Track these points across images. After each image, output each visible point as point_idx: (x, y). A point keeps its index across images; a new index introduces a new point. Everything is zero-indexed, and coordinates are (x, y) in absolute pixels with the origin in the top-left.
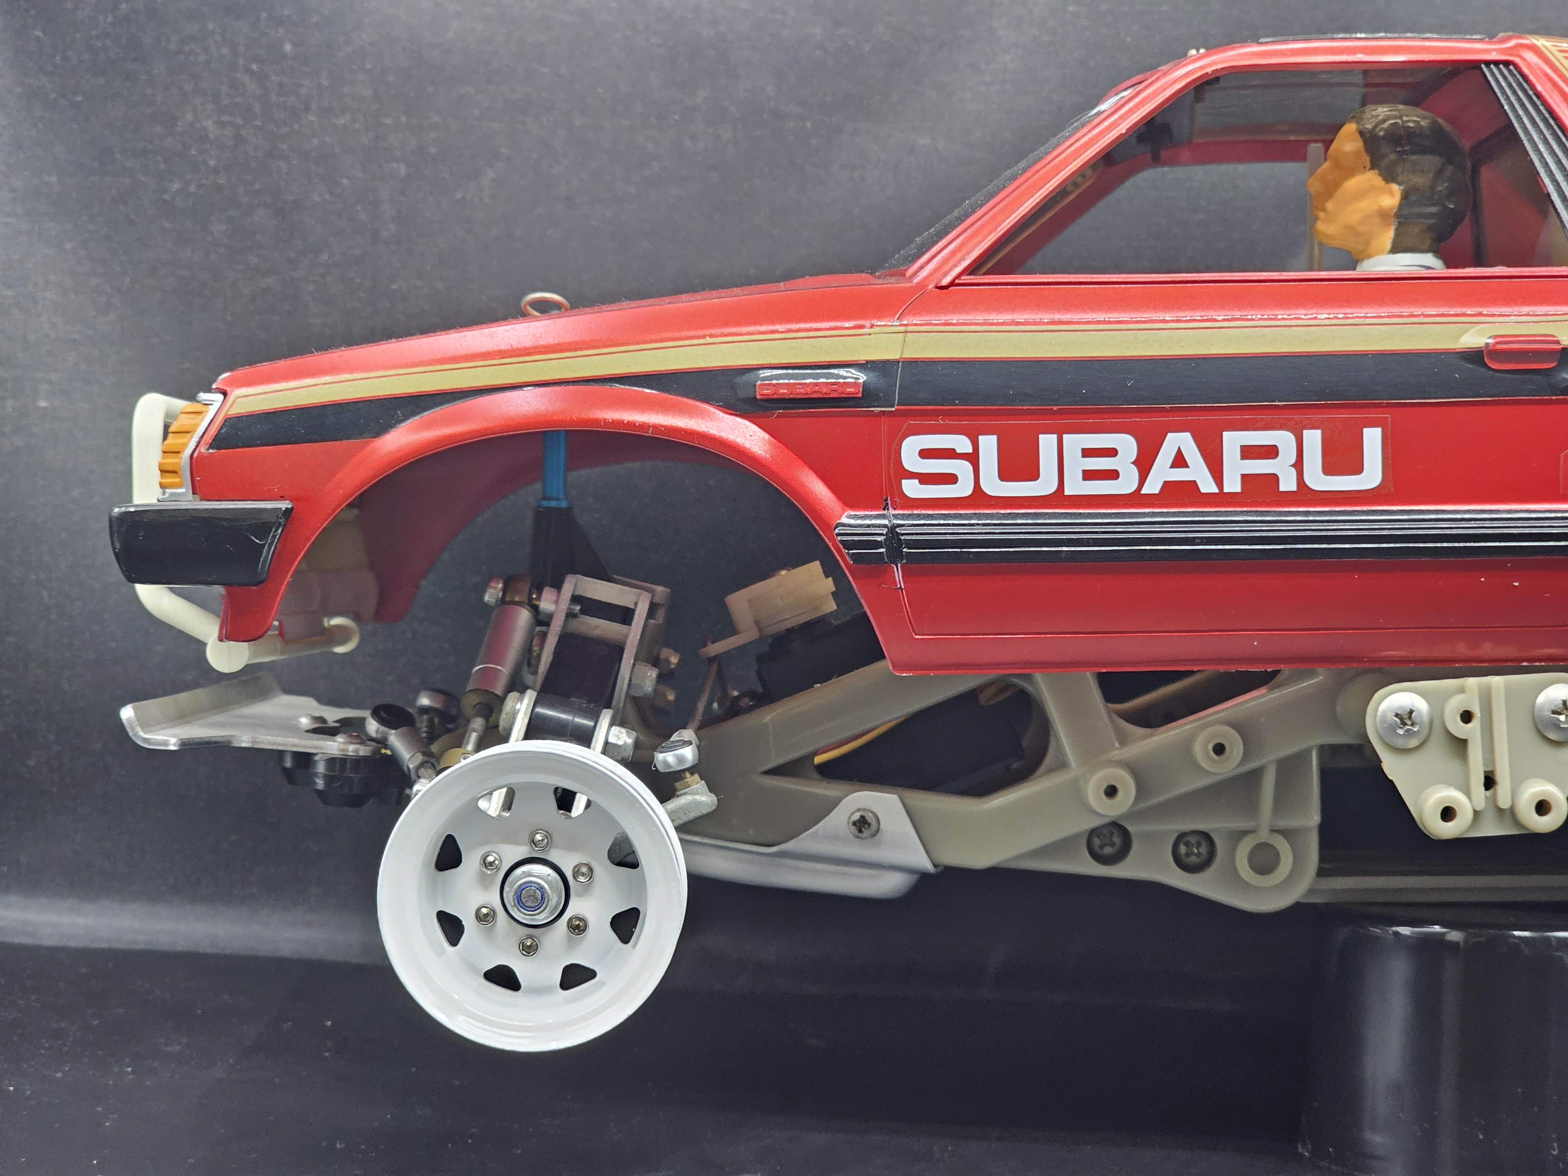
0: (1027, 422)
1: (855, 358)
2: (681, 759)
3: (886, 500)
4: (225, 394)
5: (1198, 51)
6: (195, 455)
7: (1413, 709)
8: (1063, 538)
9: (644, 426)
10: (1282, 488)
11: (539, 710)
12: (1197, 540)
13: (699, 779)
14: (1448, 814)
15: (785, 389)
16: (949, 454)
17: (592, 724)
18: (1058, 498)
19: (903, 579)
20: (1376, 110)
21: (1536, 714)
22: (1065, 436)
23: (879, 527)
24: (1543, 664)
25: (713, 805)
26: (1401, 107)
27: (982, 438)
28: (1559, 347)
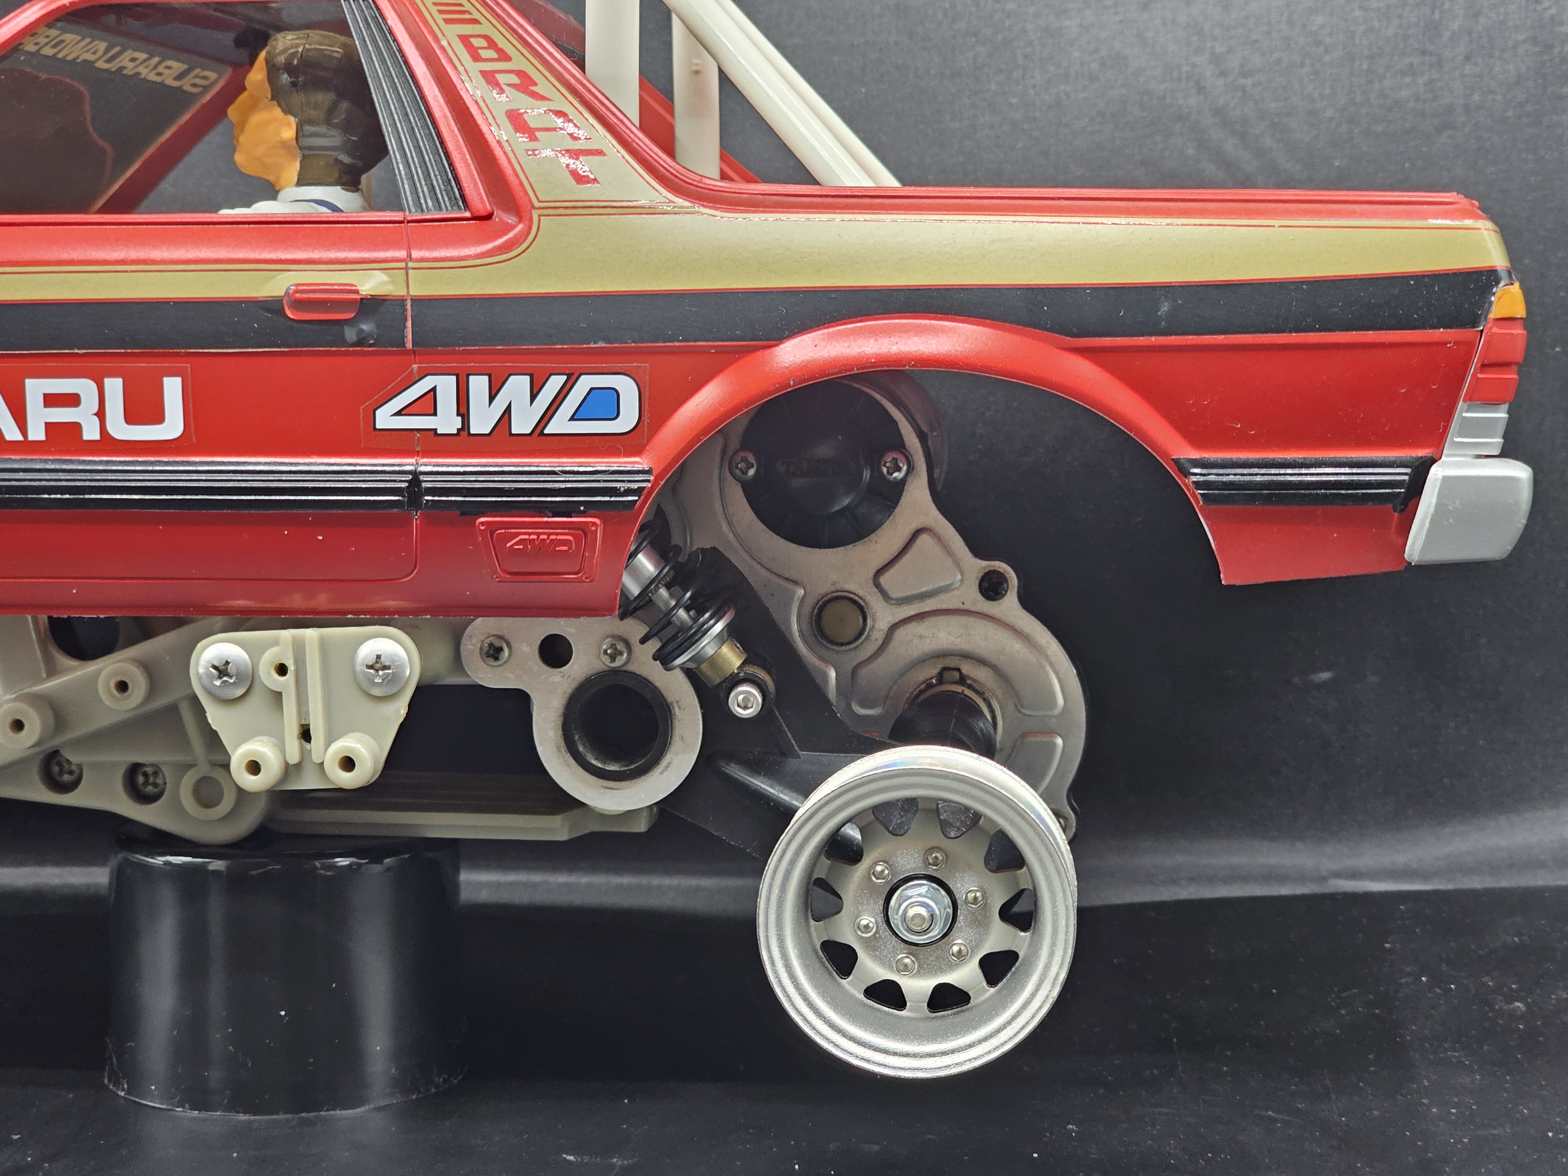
7: (231, 660)
10: (86, 437)
14: (254, 767)
21: (357, 669)
24: (368, 616)
26: (311, 33)
28: (358, 297)
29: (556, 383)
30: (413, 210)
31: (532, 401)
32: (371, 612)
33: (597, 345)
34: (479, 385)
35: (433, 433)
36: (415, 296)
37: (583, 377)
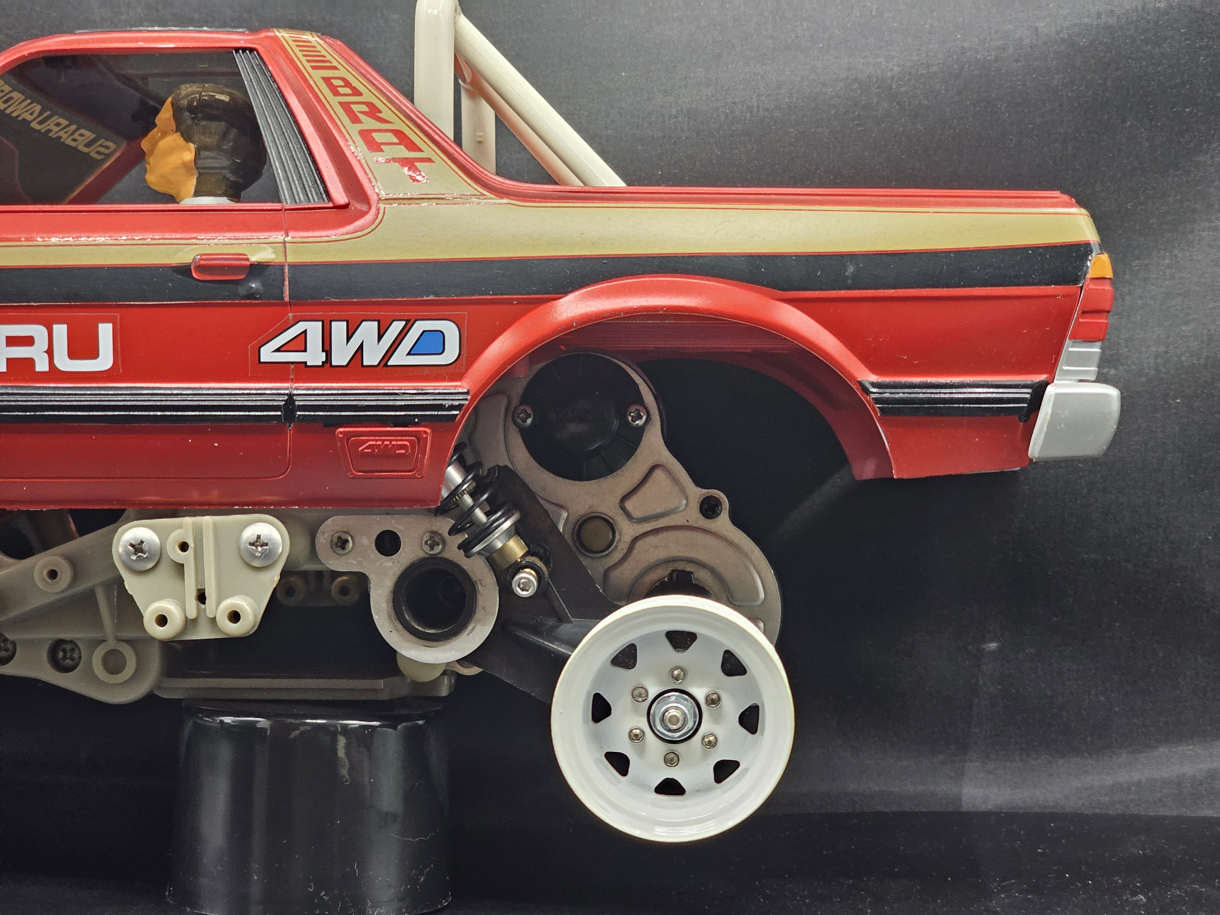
7: (145, 540)
10: (37, 369)
14: (162, 620)
21: (243, 547)
28: (249, 263)
29: (397, 327)
30: (289, 202)
31: (379, 341)
32: (254, 504)
33: (428, 298)
34: (339, 328)
35: (304, 365)
36: (291, 263)
37: (417, 322)
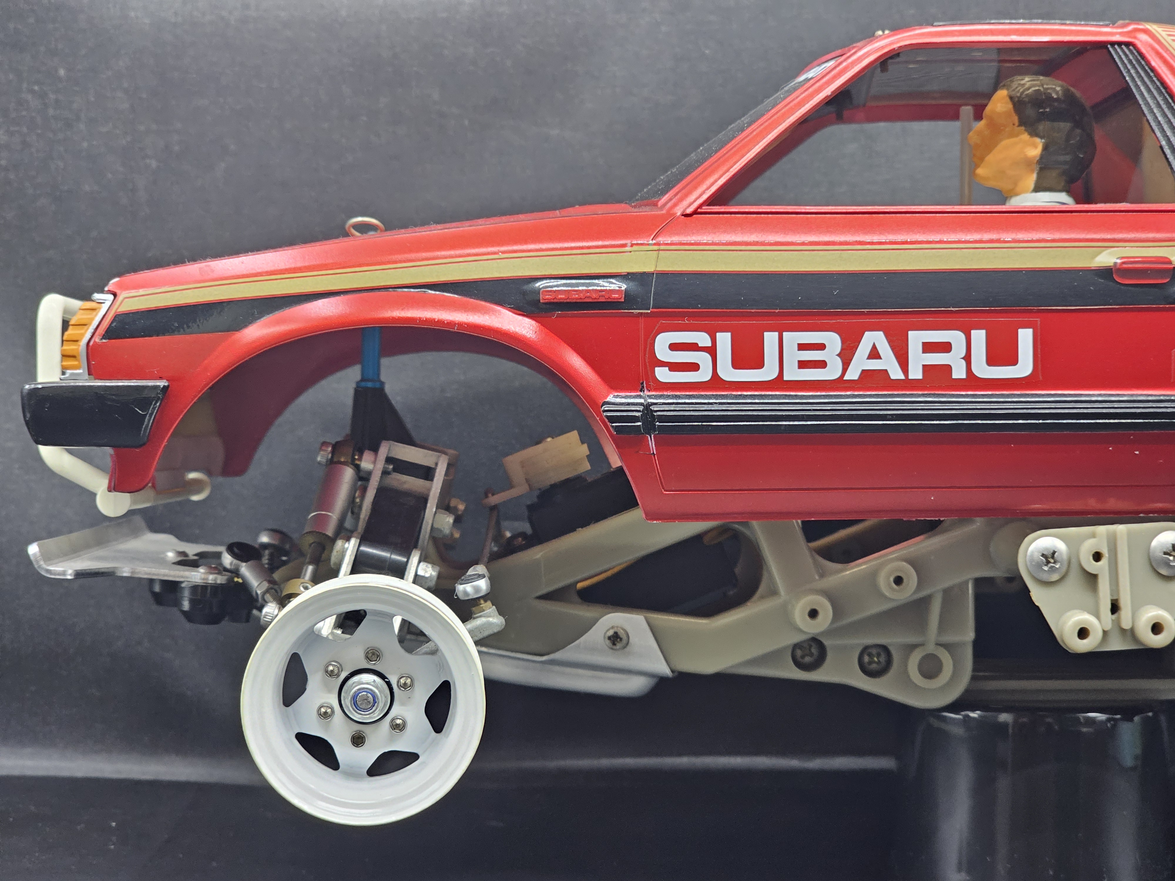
0: (754, 322)
1: (619, 271)
2: (477, 589)
3: (642, 383)
4: (115, 295)
5: (883, 32)
6: (91, 343)
7: (1056, 550)
8: (783, 415)
9: (451, 324)
10: (954, 376)
11: (363, 548)
12: (888, 417)
13: (491, 605)
14: (1083, 633)
15: (563, 295)
16: (693, 347)
17: (405, 560)
18: (779, 383)
19: (655, 446)
20: (1023, 80)
21: (1151, 554)
22: (785, 334)
23: (637, 405)
24: (1156, 515)
25: (502, 625)
26: (1041, 78)
27: (718, 334)
28: (1171, 266)
32: (1157, 512)
